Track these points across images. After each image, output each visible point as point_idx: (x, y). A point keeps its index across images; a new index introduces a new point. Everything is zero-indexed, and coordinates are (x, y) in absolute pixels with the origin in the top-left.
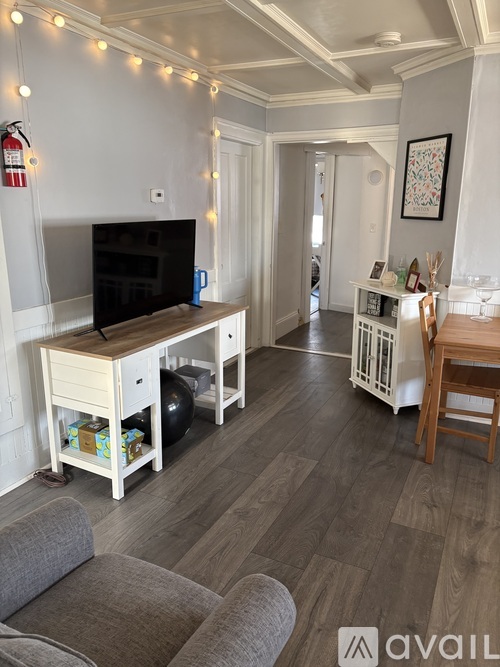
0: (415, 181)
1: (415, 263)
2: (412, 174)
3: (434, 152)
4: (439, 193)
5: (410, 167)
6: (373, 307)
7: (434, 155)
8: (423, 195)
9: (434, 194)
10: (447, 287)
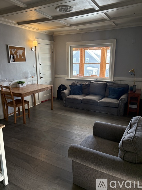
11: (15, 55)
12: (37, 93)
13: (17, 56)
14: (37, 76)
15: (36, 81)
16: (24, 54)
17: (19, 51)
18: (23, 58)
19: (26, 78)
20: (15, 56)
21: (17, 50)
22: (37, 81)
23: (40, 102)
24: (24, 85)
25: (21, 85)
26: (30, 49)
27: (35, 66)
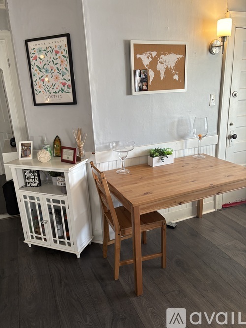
0: (41, 74)
1: (57, 140)
2: (36, 68)
3: (57, 49)
4: (70, 83)
5: (33, 62)
6: (31, 180)
7: (57, 52)
8: (54, 85)
9: (64, 84)
10: (94, 154)
11: (150, 70)
12: (212, 198)
13: (157, 73)
14: (218, 132)
15: (214, 146)
16: (181, 66)
17: (164, 58)
18: (176, 77)
19: (182, 137)
20: (151, 74)
21: (159, 55)
22: (217, 146)
23: (219, 207)
24: (168, 161)
25: (159, 162)
26: (206, 49)
27: (215, 103)
